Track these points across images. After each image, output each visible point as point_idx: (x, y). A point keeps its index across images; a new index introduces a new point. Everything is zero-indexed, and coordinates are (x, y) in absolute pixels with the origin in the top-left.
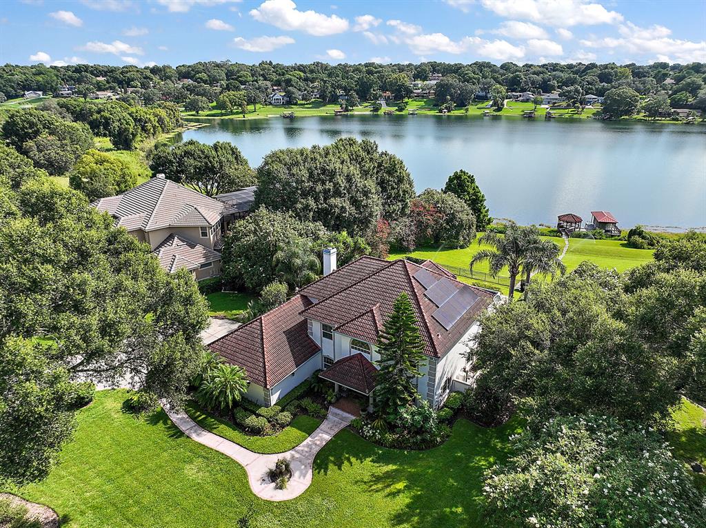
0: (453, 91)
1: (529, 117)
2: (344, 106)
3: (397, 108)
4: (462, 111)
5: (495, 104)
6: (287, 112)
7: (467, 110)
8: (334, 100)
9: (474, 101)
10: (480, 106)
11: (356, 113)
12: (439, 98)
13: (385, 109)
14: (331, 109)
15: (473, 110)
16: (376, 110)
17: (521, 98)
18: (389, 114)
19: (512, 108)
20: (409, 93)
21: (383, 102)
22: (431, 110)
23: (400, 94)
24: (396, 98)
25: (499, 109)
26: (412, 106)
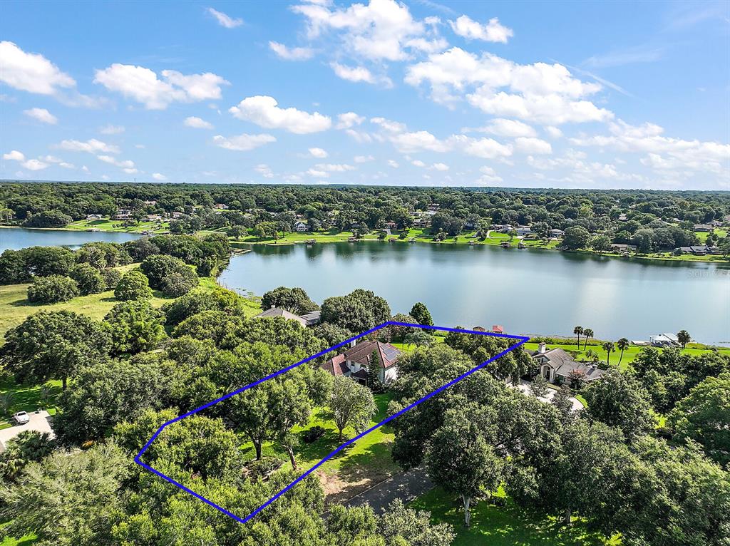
0: (445, 223)
1: (506, 247)
2: (356, 234)
3: (399, 236)
4: (453, 240)
5: (479, 234)
6: (309, 238)
7: (456, 239)
8: (348, 228)
9: (463, 231)
10: (468, 235)
11: (366, 240)
12: (435, 227)
13: (390, 236)
14: (345, 236)
15: (461, 239)
16: (382, 237)
17: (502, 230)
18: (393, 241)
19: (493, 238)
20: (410, 223)
21: (388, 230)
22: (427, 238)
23: (402, 224)
24: (399, 227)
25: (482, 239)
26: (412, 234)
